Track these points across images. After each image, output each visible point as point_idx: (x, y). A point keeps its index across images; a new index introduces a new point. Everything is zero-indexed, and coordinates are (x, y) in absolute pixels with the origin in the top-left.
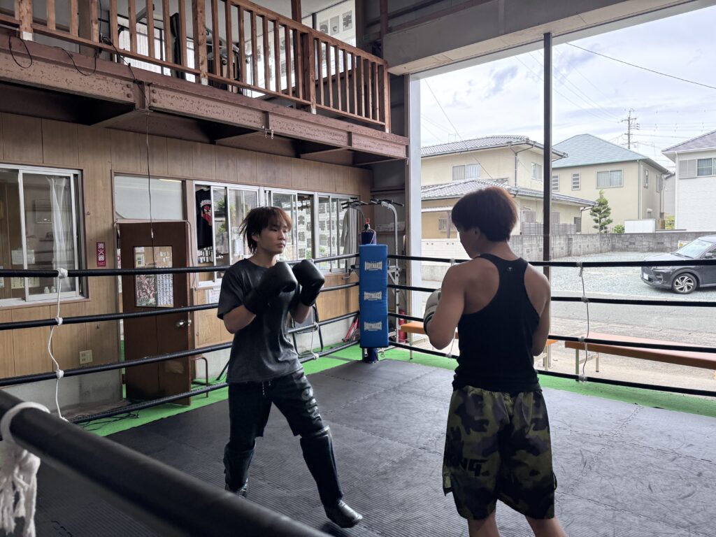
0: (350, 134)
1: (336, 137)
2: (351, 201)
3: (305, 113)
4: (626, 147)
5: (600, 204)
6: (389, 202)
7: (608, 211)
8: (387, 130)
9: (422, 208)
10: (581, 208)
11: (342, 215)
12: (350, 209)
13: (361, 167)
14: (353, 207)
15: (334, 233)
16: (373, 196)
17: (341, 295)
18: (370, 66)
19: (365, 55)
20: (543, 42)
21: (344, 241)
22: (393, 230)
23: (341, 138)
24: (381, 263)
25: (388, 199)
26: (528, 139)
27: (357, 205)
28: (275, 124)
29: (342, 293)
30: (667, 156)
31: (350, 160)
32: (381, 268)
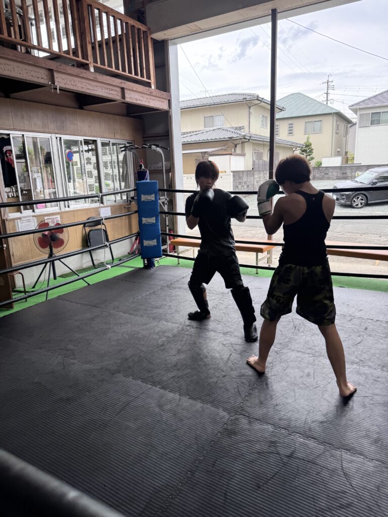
0: (123, 89)
1: (112, 92)
2: (128, 145)
3: (84, 71)
4: (325, 103)
5: (307, 146)
6: (158, 146)
7: (311, 151)
8: (153, 87)
9: (183, 150)
10: (294, 149)
11: (121, 157)
12: (127, 151)
13: (134, 117)
14: (130, 150)
15: (116, 171)
16: (144, 141)
17: (125, 221)
18: (136, 32)
19: (132, 22)
20: (271, 16)
21: (124, 178)
22: (161, 168)
23: (116, 93)
24: (154, 195)
25: (157, 143)
26: (258, 96)
27: (132, 149)
28: (60, 80)
29: (125, 219)
30: (352, 110)
31: (124, 111)
32: (154, 199)
